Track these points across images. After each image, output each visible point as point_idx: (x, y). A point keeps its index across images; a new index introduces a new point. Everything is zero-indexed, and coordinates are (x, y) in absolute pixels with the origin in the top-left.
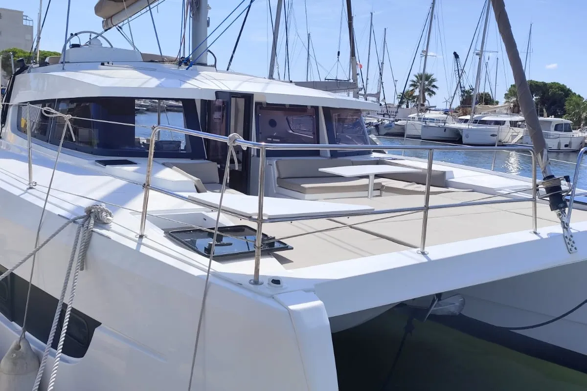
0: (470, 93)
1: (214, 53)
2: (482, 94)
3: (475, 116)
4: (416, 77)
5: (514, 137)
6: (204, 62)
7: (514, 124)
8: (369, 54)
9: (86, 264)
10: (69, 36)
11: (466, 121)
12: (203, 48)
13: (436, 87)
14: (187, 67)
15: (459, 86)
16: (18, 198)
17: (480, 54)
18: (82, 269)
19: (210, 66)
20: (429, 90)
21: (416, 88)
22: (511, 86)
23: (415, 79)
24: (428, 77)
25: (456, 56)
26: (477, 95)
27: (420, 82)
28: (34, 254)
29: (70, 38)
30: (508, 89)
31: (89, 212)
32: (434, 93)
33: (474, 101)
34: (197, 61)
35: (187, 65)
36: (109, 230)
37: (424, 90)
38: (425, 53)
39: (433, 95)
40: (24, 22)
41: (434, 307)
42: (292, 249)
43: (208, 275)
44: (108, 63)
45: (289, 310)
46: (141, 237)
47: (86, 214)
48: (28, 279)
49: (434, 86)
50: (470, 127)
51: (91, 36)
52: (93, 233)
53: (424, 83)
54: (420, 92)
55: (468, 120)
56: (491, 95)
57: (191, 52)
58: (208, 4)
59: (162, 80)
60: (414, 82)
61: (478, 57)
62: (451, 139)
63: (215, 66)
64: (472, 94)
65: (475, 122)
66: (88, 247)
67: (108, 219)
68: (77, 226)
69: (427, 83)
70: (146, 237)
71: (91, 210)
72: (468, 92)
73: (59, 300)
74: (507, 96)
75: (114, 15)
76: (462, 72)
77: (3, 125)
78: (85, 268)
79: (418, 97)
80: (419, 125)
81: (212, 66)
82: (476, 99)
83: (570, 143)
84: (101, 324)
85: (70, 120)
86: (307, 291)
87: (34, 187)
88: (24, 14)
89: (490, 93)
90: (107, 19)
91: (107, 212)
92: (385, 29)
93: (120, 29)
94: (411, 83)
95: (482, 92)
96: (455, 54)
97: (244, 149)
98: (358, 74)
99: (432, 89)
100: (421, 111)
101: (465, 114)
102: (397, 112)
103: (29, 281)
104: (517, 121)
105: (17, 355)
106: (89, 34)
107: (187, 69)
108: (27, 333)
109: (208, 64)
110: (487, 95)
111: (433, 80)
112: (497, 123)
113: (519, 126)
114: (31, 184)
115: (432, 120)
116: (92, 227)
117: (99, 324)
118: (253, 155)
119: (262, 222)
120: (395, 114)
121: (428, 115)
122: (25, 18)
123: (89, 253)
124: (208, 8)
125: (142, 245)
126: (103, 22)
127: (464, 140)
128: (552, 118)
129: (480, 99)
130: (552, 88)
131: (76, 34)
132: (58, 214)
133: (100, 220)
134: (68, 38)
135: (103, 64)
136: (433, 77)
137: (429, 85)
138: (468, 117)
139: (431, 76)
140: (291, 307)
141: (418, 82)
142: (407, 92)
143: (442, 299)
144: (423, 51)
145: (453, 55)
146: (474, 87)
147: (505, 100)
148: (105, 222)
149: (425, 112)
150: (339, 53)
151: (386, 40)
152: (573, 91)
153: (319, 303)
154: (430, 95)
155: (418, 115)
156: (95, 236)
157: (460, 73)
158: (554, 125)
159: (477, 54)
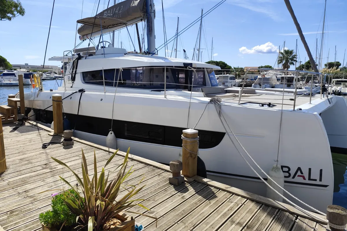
25: (184, 51)
38: (176, 50)
45: (314, 114)
61: (198, 51)
75: (88, 34)
83: (235, 84)
84: (225, 133)
90: (83, 35)
107: (152, 55)
128: (228, 75)
130: (220, 64)
135: (125, 54)
152: (228, 64)
158: (229, 77)
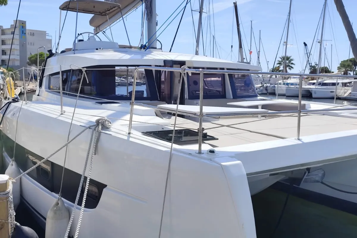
0: (315, 67)
1: (160, 41)
2: (323, 68)
3: (319, 80)
4: (281, 58)
5: (345, 93)
6: (155, 47)
7: (345, 85)
8: (251, 46)
9: (97, 151)
10: (77, 35)
11: (314, 84)
12: (154, 38)
13: (294, 64)
14: (145, 50)
15: (308, 63)
16: (55, 119)
17: (320, 42)
18: (95, 154)
19: (158, 49)
20: (289, 66)
21: (281, 65)
22: (341, 62)
23: (280, 60)
24: (288, 58)
25: (305, 45)
26: (320, 69)
27: (283, 61)
28: (66, 145)
29: (78, 36)
30: (340, 64)
31: (98, 122)
32: (292, 67)
33: (318, 72)
34: (151, 46)
35: (145, 49)
36: (110, 131)
37: (286, 66)
38: (286, 43)
39: (292, 69)
40: (47, 37)
41: (306, 176)
42: (218, 139)
43: (171, 151)
44: (100, 49)
45: (221, 165)
46: (129, 133)
47: (96, 124)
48: (62, 165)
49: (292, 64)
50: (317, 87)
51: (89, 35)
52: (102, 133)
53: (286, 62)
54: (283, 67)
55: (315, 83)
56: (329, 68)
57: (147, 41)
58: (156, 13)
59: (132, 55)
60: (279, 61)
61: (319, 44)
62: (305, 95)
63: (161, 49)
64: (316, 68)
65: (320, 84)
66: (98, 141)
67: (109, 125)
68: (91, 130)
69: (287, 62)
70: (132, 134)
71: (99, 121)
72: (314, 67)
73: (81, 175)
74: (339, 68)
75: (100, 25)
76: (310, 54)
77: (40, 88)
78: (97, 154)
79: (282, 71)
80: (284, 87)
81: (159, 49)
82: (320, 70)
84: (107, 185)
85: (85, 71)
86: (232, 157)
87: (63, 113)
88: (47, 33)
89: (328, 67)
90: (97, 28)
91: (108, 121)
92: (260, 31)
93: (104, 33)
94: (278, 62)
95: (323, 66)
96: (305, 43)
97: (189, 75)
98: (244, 59)
99: (291, 65)
100: (285, 78)
101: (313, 79)
102: (269, 80)
103: (63, 166)
104: (346, 83)
105: (56, 208)
106: (88, 34)
107: (145, 51)
108: (62, 198)
109: (157, 48)
110: (326, 68)
111: (292, 60)
112: (334, 84)
113: (348, 86)
114: (62, 112)
115: (292, 84)
116: (100, 130)
117: (106, 186)
118: (186, 98)
119: (202, 117)
120: (268, 81)
121: (289, 81)
122: (47, 35)
123: (99, 144)
124: (156, 15)
125: (130, 138)
126: (94, 29)
127: (314, 96)
129: (322, 70)
131: (81, 34)
132: (79, 125)
133: (105, 126)
134: (77, 36)
135: (97, 49)
136: (291, 58)
137: (289, 63)
138: (315, 81)
139: (290, 57)
140: (223, 164)
141: (282, 61)
142: (275, 68)
143: (310, 172)
144: (284, 42)
145: (304, 45)
146: (318, 64)
147: (338, 71)
148: (108, 127)
149: (287, 79)
150: (232, 46)
151: (261, 37)
153: (239, 162)
154: (290, 69)
155: (283, 82)
156: (102, 135)
157: (308, 55)
159: (319, 42)
